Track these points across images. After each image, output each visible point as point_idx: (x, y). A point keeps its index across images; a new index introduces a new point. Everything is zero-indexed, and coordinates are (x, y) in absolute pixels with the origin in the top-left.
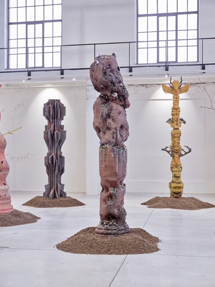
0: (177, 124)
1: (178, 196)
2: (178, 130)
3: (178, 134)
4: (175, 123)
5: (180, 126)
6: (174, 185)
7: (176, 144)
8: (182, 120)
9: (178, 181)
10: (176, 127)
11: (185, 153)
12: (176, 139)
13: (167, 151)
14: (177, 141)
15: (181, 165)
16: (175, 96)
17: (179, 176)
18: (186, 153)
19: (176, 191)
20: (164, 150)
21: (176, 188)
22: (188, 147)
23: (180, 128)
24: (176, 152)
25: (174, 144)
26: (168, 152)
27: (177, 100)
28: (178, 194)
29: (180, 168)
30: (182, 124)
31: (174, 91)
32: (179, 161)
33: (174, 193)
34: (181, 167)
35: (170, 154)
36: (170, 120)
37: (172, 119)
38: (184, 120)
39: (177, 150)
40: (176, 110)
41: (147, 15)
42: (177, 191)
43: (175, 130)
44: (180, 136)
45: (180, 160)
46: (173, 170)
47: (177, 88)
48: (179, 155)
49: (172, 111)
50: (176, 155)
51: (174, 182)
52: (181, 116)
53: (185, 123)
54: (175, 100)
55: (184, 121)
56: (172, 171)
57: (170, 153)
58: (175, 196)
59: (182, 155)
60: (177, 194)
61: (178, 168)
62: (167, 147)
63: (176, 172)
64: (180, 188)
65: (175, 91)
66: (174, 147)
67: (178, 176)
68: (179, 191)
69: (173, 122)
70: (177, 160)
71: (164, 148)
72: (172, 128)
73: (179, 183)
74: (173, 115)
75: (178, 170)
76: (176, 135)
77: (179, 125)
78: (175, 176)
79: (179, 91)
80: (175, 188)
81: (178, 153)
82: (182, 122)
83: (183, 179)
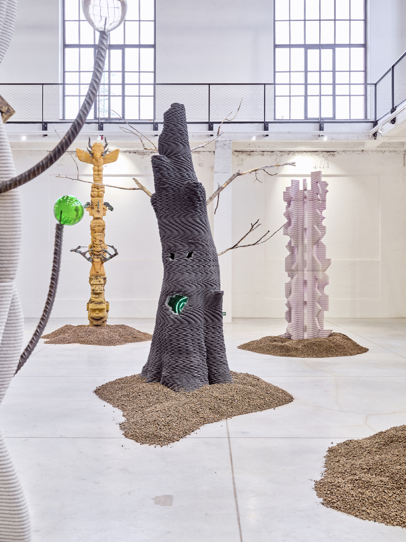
0: (98, 211)
1: (99, 323)
2: (100, 220)
3: (99, 226)
4: (96, 209)
5: (104, 214)
6: (92, 306)
7: (97, 242)
8: (107, 204)
9: (98, 300)
10: (97, 215)
11: (109, 256)
12: (97, 234)
13: (80, 253)
14: (98, 238)
15: (104, 275)
16: (96, 167)
17: (101, 292)
18: (112, 257)
19: (95, 315)
20: (75, 251)
21: (95, 312)
22: (113, 247)
23: (104, 218)
24: (97, 255)
25: (94, 242)
26: (84, 254)
27: (100, 173)
28: (100, 320)
29: (102, 280)
30: (108, 212)
31: (94, 160)
32: (101, 268)
33: (93, 318)
34: (105, 279)
35: (86, 257)
36: (88, 205)
37: (92, 202)
38: (110, 205)
39: (98, 252)
40: (98, 189)
41: (79, 46)
42: (97, 315)
43: (96, 221)
44: (104, 229)
45: (103, 267)
46: (92, 282)
47: (98, 155)
48: (101, 259)
49: (92, 191)
50: (96, 260)
51: (92, 302)
52: (106, 199)
53: (112, 209)
54: (96, 173)
55: (111, 207)
56: (92, 285)
57: (88, 255)
58: (95, 323)
59: (106, 260)
60: (98, 321)
61: (98, 280)
62: (79, 247)
63: (95, 286)
64: (101, 310)
65: (96, 160)
66: (94, 247)
67: (98, 292)
68: (101, 315)
69: (92, 208)
70: (98, 266)
71: (76, 248)
72: (92, 218)
73: (100, 303)
74: (92, 196)
75: (98, 283)
76: (96, 228)
77: (101, 213)
78: (94, 293)
79: (102, 160)
80: (94, 310)
81: (101, 256)
82: (108, 208)
83: (107, 296)
